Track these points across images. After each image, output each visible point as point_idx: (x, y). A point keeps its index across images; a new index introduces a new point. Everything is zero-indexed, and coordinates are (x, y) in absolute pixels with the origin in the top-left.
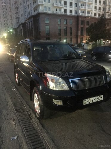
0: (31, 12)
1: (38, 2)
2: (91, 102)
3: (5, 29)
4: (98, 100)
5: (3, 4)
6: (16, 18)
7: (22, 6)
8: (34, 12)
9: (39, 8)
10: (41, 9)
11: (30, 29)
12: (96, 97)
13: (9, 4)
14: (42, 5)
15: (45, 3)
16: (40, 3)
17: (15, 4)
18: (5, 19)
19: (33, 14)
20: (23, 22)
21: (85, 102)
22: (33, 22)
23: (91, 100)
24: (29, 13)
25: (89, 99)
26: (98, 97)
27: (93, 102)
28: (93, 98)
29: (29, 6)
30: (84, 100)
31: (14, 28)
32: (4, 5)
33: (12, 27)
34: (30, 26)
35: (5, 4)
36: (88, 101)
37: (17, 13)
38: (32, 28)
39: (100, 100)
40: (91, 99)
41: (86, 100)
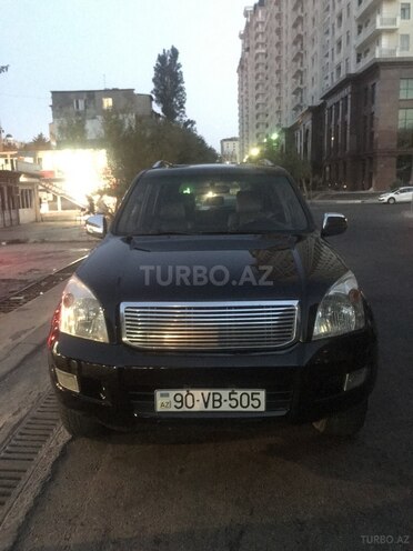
0: (347, 64)
1: (375, 22)
2: (199, 407)
3: (257, 131)
4: (239, 408)
5: (257, 51)
6: (294, 93)
7: (317, 47)
8: (358, 61)
9: (378, 43)
10: (386, 48)
11: (336, 126)
12: (225, 393)
13: (275, 49)
14: (391, 32)
15: (406, 21)
16: (382, 24)
17: (295, 43)
18: (260, 100)
19: (354, 69)
20: (317, 102)
21: (165, 400)
22: (349, 102)
23: (197, 400)
24: (339, 69)
25: (184, 393)
26: (240, 392)
27: (210, 408)
28: (206, 392)
29: (340, 44)
30: (158, 393)
31: (284, 126)
32: (262, 54)
33: (278, 125)
34: (337, 117)
35: (264, 51)
36: (179, 398)
37: (299, 74)
38: (345, 123)
39: (250, 409)
40: (197, 393)
41: (172, 393)
